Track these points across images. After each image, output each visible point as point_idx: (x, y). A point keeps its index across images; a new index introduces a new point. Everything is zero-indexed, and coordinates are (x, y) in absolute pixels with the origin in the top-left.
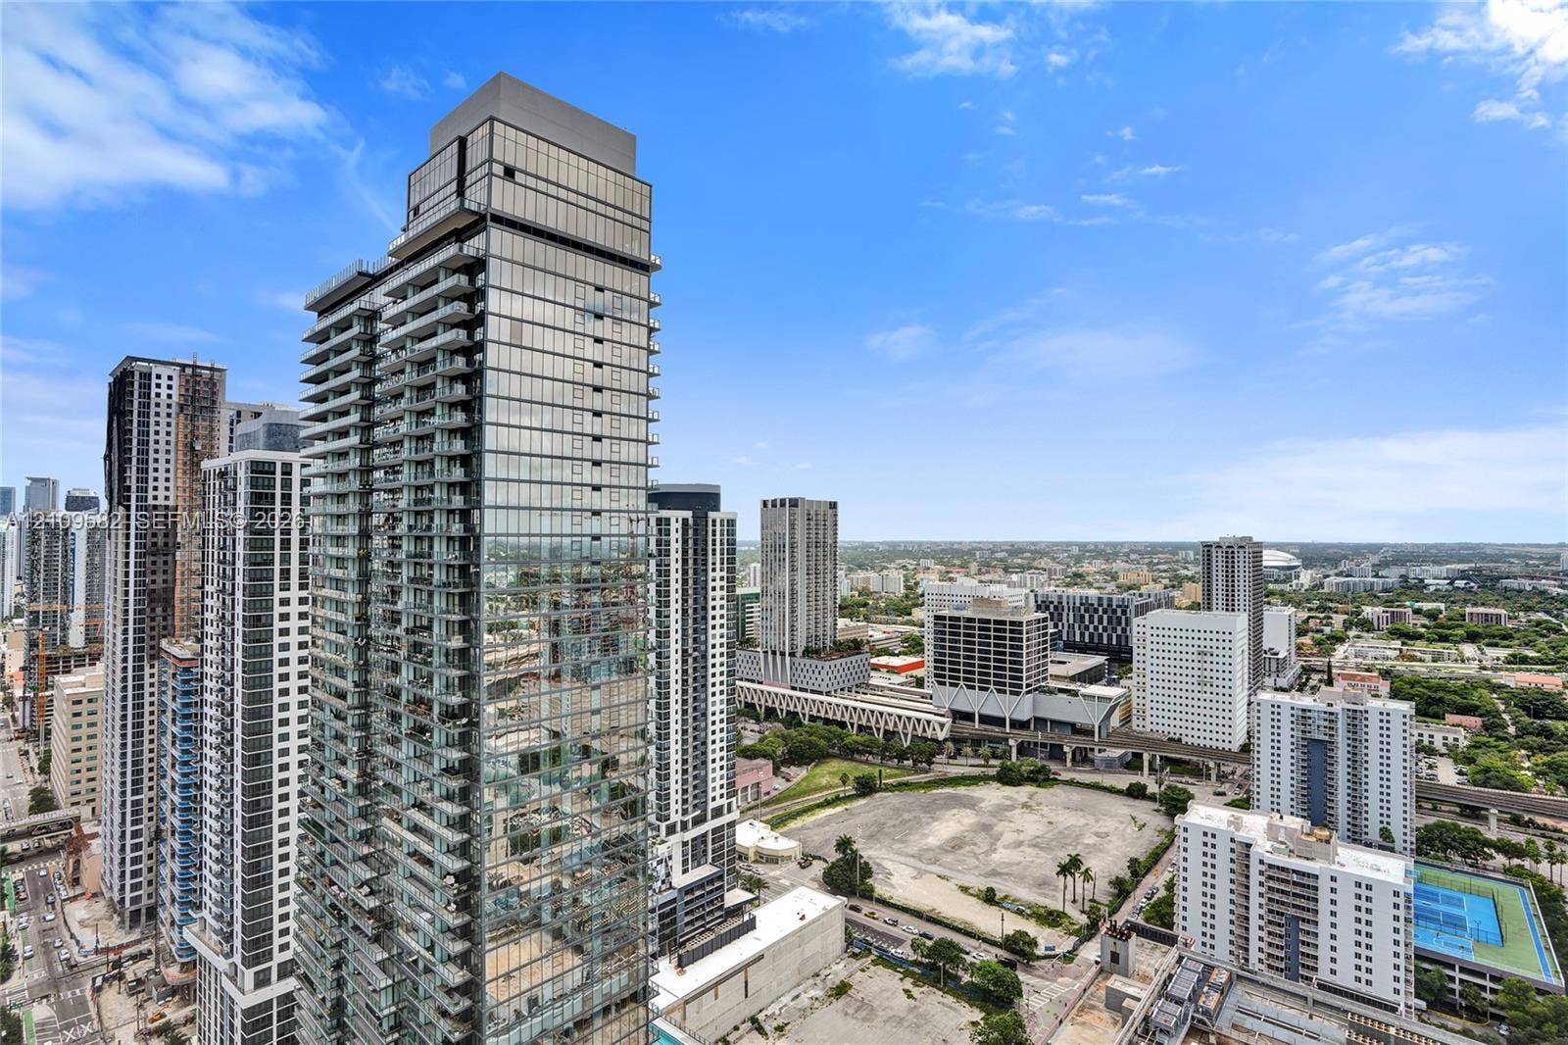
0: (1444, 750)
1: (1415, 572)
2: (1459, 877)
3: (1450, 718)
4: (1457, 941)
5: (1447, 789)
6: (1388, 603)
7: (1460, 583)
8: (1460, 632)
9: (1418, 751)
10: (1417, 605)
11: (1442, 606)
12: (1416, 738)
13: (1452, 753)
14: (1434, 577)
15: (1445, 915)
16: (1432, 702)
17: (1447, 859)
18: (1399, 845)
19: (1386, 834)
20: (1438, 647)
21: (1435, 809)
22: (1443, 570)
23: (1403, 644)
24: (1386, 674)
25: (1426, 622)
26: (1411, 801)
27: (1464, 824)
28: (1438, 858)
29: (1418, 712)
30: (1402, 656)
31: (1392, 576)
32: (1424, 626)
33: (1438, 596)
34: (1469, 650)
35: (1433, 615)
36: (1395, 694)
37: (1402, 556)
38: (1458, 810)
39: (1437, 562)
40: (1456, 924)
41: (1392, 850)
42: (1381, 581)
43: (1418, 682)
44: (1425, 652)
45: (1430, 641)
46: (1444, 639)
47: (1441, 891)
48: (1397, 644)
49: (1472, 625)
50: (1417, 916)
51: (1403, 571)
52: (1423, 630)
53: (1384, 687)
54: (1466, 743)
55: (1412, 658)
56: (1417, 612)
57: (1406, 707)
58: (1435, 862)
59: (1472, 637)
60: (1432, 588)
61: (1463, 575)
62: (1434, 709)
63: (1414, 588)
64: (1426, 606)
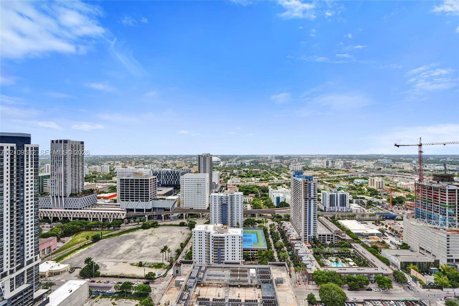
0: (249, 202)
1: (244, 161)
2: (251, 230)
3: (250, 195)
4: (251, 244)
5: (249, 211)
6: (238, 169)
7: (252, 164)
8: (251, 175)
9: (244, 203)
10: (244, 169)
11: (248, 169)
12: (244, 200)
13: (250, 203)
14: (247, 162)
15: (249, 239)
16: (247, 191)
17: (249, 227)
18: (240, 226)
19: (238, 224)
20: (248, 179)
21: (247, 216)
22: (248, 161)
23: (241, 179)
24: (238, 186)
25: (245, 173)
26: (242, 215)
27: (252, 218)
28: (247, 227)
29: (244, 194)
30: (241, 182)
31: (239, 162)
32: (245, 174)
33: (248, 167)
34: (253, 179)
35: (247, 172)
36: (240, 191)
37: (242, 158)
38: (251, 215)
39: (248, 159)
40: (250, 241)
41: (239, 227)
42: (237, 164)
43: (244, 187)
44: (245, 180)
45: (246, 177)
46: (249, 177)
47: (248, 234)
48: (240, 179)
49: (254, 173)
50: (243, 241)
51: (241, 161)
52: (245, 175)
53: (238, 189)
54: (252, 200)
55: (243, 182)
56: (244, 171)
57: (241, 193)
58: (247, 228)
59: (254, 176)
60: (247, 165)
61: (252, 162)
62: (247, 193)
63: (243, 165)
64: (246, 169)
